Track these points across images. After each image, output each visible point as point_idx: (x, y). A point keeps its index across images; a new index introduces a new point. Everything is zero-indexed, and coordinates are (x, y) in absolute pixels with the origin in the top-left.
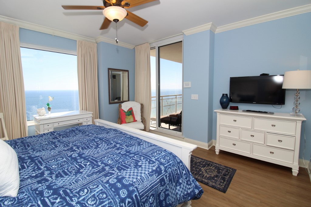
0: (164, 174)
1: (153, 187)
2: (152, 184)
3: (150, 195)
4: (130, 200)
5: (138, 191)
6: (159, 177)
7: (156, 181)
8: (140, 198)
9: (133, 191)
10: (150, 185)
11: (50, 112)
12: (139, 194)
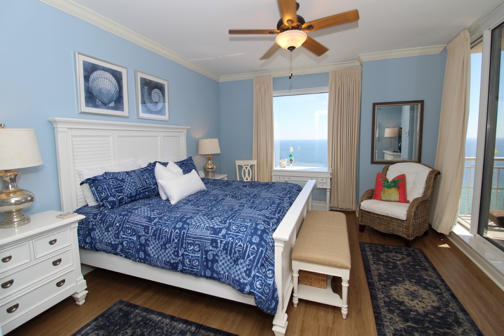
0: (220, 238)
1: (201, 238)
2: (202, 235)
3: (197, 242)
4: (178, 232)
5: (187, 231)
6: (212, 236)
7: (207, 236)
8: (186, 237)
9: (185, 228)
10: (201, 235)
11: (291, 165)
12: (187, 233)
